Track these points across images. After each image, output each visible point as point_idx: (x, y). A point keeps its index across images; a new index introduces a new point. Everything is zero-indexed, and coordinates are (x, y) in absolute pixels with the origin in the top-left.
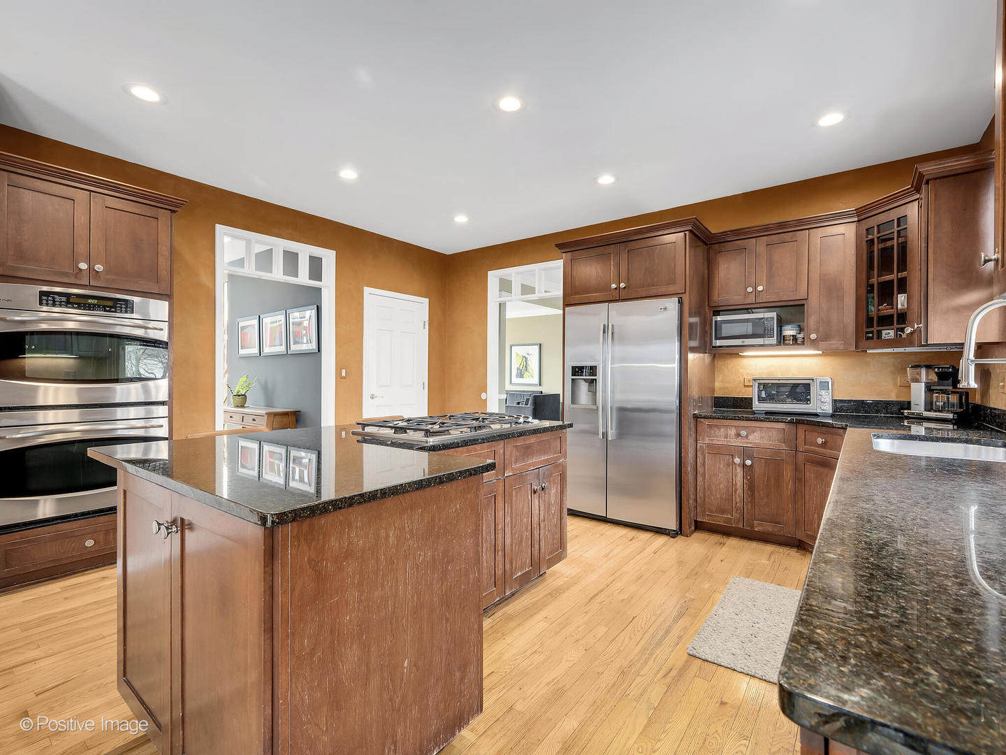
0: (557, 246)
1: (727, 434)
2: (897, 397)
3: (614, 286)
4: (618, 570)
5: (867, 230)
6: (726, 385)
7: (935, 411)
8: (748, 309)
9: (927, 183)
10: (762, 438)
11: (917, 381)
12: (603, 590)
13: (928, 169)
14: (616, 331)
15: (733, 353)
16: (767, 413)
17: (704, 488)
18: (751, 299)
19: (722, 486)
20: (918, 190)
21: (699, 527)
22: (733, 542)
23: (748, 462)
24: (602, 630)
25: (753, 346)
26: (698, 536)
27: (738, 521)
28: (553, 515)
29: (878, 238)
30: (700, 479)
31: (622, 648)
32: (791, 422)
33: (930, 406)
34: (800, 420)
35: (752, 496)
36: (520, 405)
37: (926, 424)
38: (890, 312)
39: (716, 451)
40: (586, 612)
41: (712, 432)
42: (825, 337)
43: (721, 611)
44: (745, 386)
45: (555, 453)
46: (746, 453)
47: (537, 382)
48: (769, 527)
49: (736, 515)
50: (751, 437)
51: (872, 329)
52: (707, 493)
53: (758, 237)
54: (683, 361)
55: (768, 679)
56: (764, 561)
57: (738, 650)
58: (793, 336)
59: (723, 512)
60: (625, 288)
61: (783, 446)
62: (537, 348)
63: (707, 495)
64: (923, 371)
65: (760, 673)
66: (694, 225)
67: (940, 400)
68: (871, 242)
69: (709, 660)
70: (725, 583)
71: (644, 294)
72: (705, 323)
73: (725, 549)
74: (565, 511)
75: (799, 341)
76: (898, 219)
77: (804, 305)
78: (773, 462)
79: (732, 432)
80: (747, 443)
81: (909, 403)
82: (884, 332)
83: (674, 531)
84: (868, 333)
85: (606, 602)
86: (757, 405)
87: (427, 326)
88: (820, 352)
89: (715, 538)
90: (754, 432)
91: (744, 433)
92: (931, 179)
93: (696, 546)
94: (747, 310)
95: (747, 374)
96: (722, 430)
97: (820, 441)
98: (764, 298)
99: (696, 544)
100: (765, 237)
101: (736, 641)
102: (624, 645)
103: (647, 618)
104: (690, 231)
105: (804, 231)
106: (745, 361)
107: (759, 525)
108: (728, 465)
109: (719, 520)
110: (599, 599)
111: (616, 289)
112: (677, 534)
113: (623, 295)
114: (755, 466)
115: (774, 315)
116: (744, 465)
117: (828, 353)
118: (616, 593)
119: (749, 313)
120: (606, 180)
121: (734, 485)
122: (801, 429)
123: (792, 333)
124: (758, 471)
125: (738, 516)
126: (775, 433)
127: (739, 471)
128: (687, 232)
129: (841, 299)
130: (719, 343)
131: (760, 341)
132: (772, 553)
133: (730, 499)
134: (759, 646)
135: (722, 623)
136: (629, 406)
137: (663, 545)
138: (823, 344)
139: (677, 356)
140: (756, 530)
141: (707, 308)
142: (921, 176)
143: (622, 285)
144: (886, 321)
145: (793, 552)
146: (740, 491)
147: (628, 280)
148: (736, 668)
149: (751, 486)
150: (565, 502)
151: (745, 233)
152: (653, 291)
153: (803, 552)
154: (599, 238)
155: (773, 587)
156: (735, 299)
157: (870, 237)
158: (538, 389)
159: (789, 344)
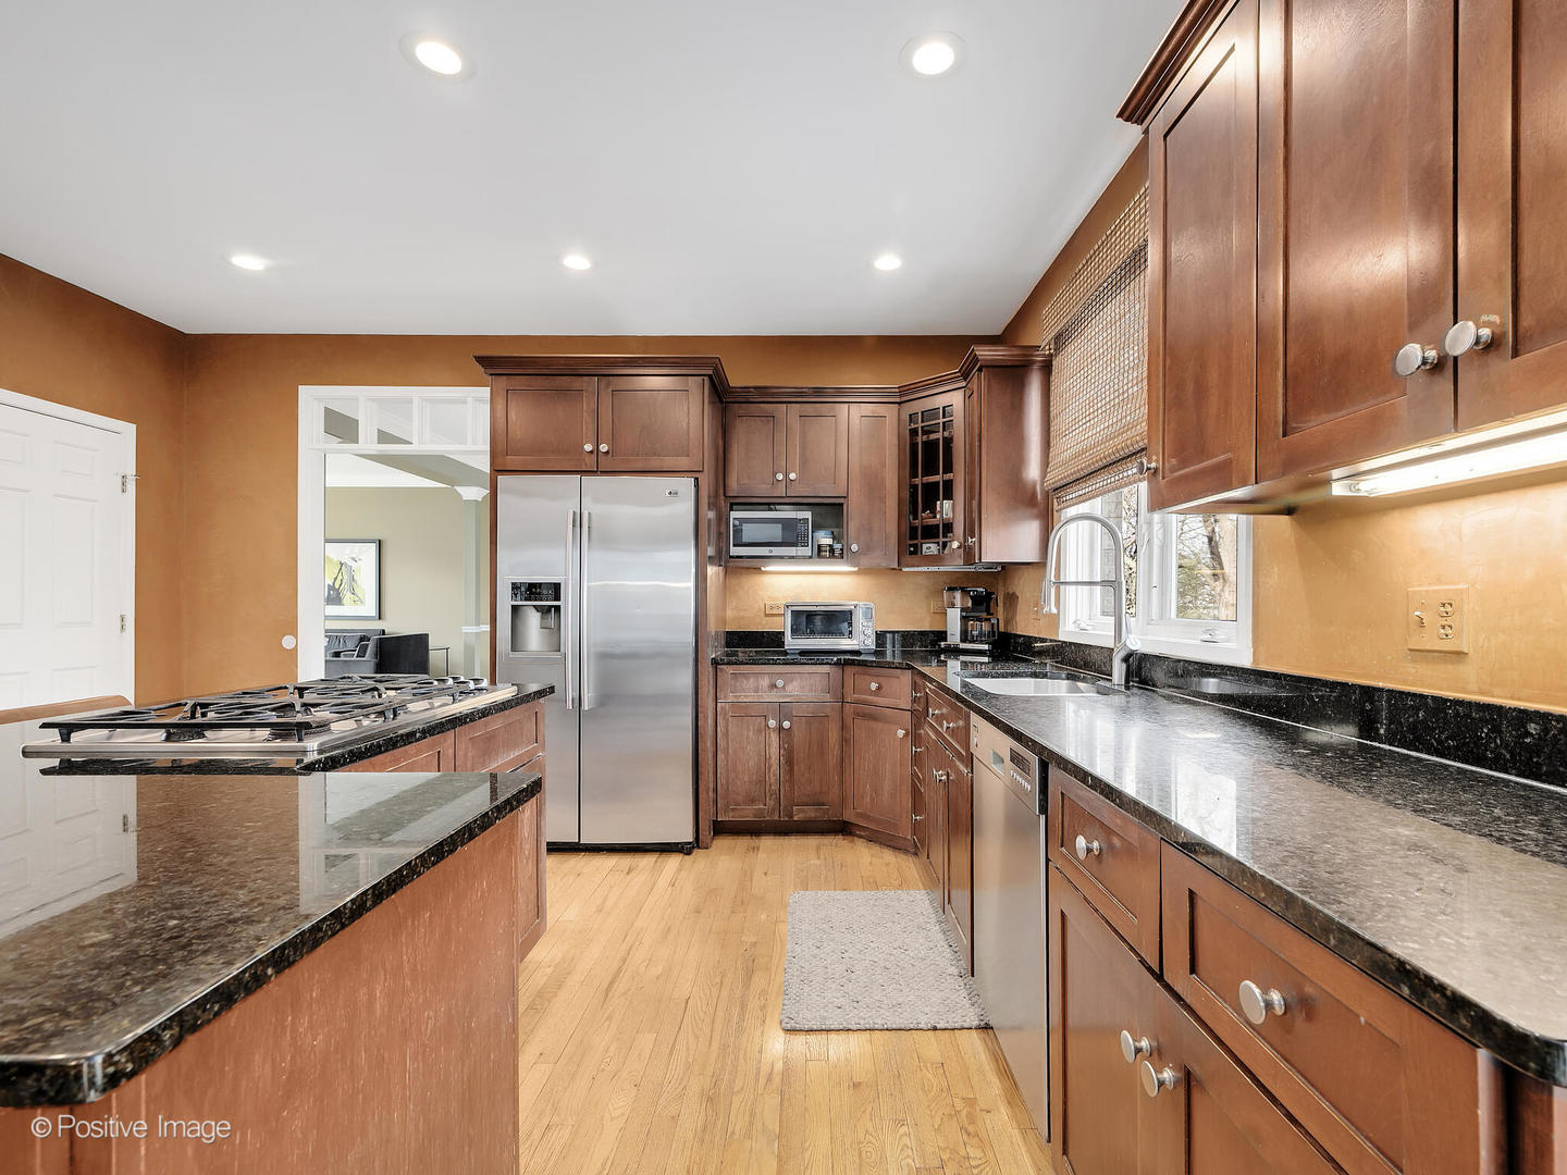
0: (481, 360)
1: (757, 685)
2: (931, 626)
3: (588, 447)
4: (629, 929)
5: (910, 415)
6: (742, 614)
7: (970, 642)
8: (769, 504)
9: (980, 370)
10: (802, 687)
11: (953, 606)
12: (620, 970)
13: (985, 353)
14: (594, 525)
15: (753, 566)
16: (803, 653)
17: (728, 770)
18: (781, 491)
19: (751, 763)
20: (965, 375)
21: (721, 829)
22: (767, 842)
23: (786, 724)
24: (646, 1041)
25: (782, 557)
26: (722, 843)
27: (773, 810)
28: (528, 859)
29: (922, 427)
30: (721, 756)
31: (691, 1060)
32: (838, 663)
33: (965, 637)
34: (849, 661)
35: (791, 771)
36: (342, 658)
37: (962, 658)
38: (932, 522)
39: (743, 711)
40: (609, 1018)
41: (738, 684)
42: (866, 549)
43: (798, 949)
44: (766, 615)
45: (530, 743)
46: (782, 710)
47: (373, 612)
48: (810, 813)
49: (771, 803)
50: (789, 688)
51: (916, 542)
52: (732, 776)
53: (790, 402)
54: (701, 578)
55: (890, 1026)
56: (815, 862)
57: (841, 999)
58: (830, 546)
59: (752, 801)
60: (607, 452)
61: (828, 697)
62: (373, 547)
63: (731, 780)
64: (958, 595)
65: (879, 1023)
66: (716, 370)
67: (976, 628)
68: (914, 432)
69: (815, 1027)
70: (785, 906)
71: (639, 466)
72: (722, 519)
73: (761, 855)
74: (544, 847)
75: (837, 553)
76: (944, 408)
77: (842, 504)
78: (816, 720)
79: (765, 682)
80: (784, 697)
81: (945, 632)
82: (925, 546)
83: (689, 843)
84: (911, 546)
85: (633, 989)
86: (791, 642)
87: (131, 487)
88: (856, 569)
89: (743, 842)
90: (792, 681)
91: (780, 683)
92: (986, 366)
93: (724, 860)
94: (769, 506)
95: (770, 597)
96: (752, 680)
97: (874, 686)
98: (794, 491)
99: (722, 858)
100: (798, 405)
101: (833, 986)
102: (692, 1053)
103: (706, 995)
104: (710, 376)
105: (843, 405)
106: (766, 579)
107: (799, 811)
108: (759, 731)
109: (747, 814)
110: (620, 987)
111: (591, 452)
112: (693, 847)
113: (605, 464)
114: (795, 729)
115: (808, 515)
116: (781, 728)
117: (865, 571)
118: (642, 969)
119: (771, 510)
120: (577, 262)
121: (767, 760)
122: (850, 670)
123: (829, 541)
124: (799, 736)
125: (773, 803)
126: (817, 678)
127: (774, 738)
128: (706, 378)
129: (883, 500)
130: (734, 551)
131: (791, 551)
132: (818, 848)
133: (762, 781)
134: (861, 984)
135: (807, 966)
136: (617, 651)
137: (679, 870)
138: (865, 561)
139: (693, 570)
140: (796, 819)
141: (722, 498)
142: (975, 359)
143: (604, 448)
144: (930, 533)
145: (839, 840)
146: (775, 767)
147: (613, 441)
148: (850, 1027)
149: (789, 760)
150: (543, 829)
151: (773, 395)
152: (655, 464)
153: (850, 838)
154: (562, 362)
155: (839, 895)
156: (762, 489)
157: (913, 426)
158: (378, 625)
159: (825, 557)
